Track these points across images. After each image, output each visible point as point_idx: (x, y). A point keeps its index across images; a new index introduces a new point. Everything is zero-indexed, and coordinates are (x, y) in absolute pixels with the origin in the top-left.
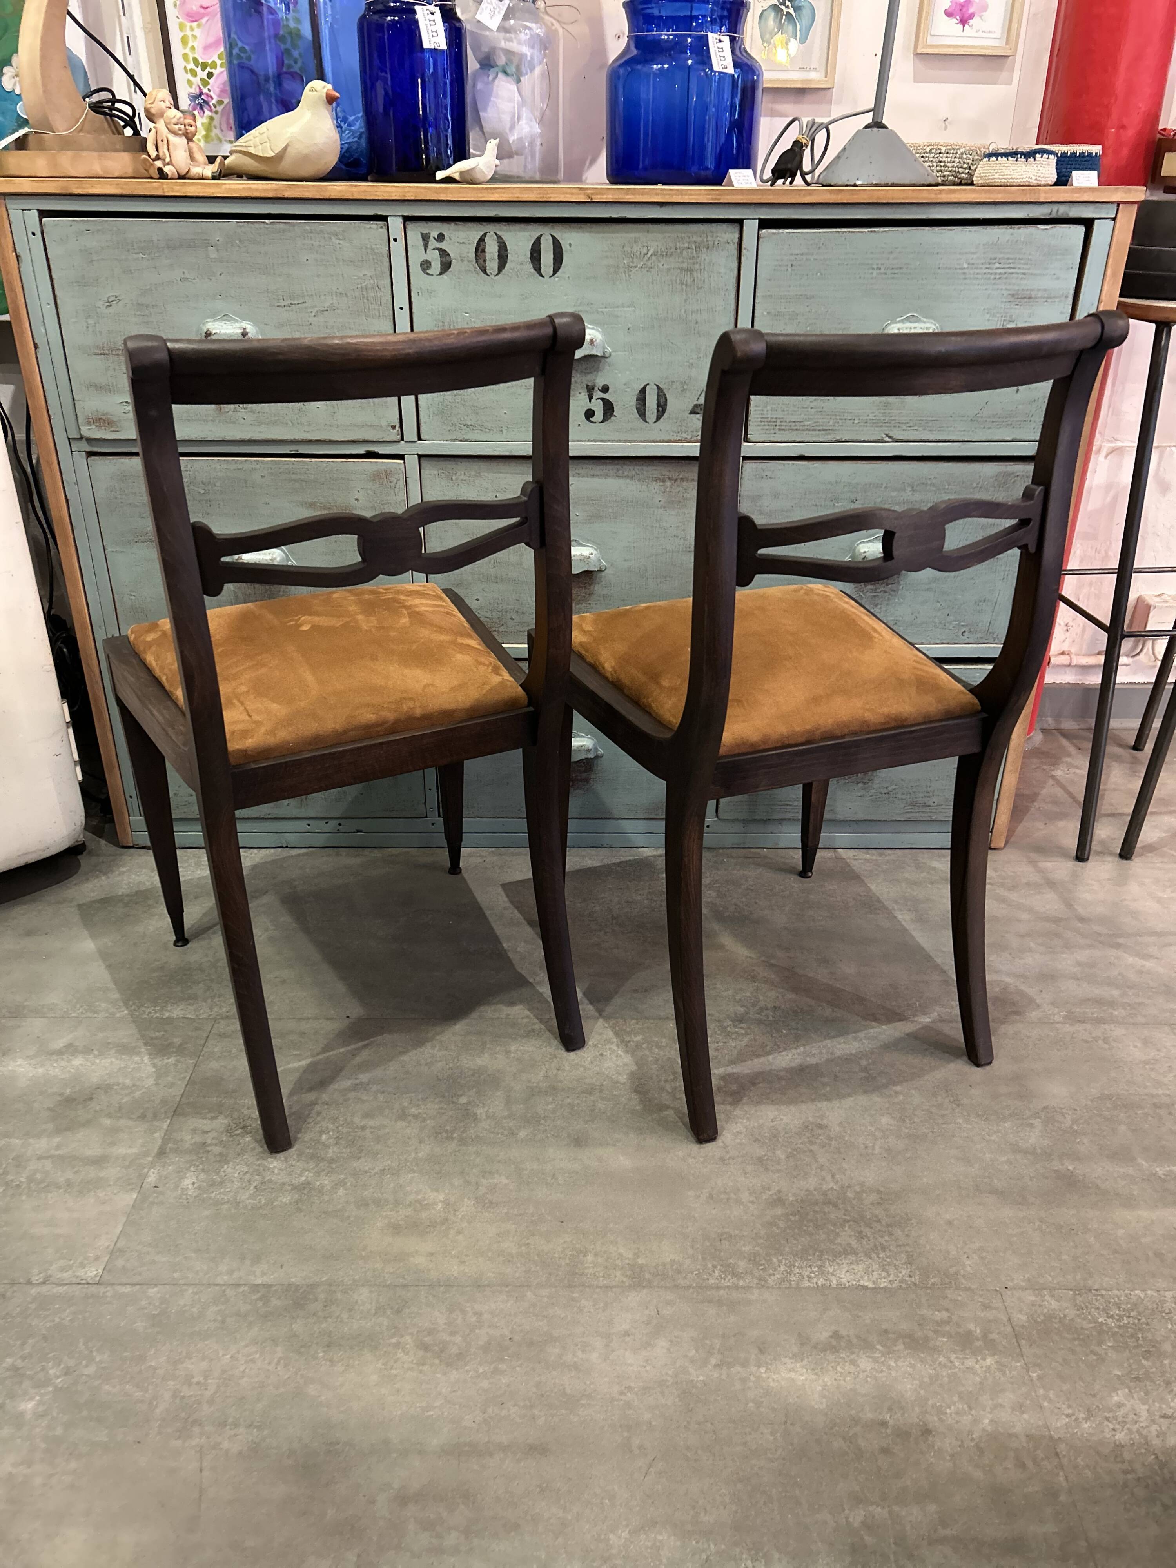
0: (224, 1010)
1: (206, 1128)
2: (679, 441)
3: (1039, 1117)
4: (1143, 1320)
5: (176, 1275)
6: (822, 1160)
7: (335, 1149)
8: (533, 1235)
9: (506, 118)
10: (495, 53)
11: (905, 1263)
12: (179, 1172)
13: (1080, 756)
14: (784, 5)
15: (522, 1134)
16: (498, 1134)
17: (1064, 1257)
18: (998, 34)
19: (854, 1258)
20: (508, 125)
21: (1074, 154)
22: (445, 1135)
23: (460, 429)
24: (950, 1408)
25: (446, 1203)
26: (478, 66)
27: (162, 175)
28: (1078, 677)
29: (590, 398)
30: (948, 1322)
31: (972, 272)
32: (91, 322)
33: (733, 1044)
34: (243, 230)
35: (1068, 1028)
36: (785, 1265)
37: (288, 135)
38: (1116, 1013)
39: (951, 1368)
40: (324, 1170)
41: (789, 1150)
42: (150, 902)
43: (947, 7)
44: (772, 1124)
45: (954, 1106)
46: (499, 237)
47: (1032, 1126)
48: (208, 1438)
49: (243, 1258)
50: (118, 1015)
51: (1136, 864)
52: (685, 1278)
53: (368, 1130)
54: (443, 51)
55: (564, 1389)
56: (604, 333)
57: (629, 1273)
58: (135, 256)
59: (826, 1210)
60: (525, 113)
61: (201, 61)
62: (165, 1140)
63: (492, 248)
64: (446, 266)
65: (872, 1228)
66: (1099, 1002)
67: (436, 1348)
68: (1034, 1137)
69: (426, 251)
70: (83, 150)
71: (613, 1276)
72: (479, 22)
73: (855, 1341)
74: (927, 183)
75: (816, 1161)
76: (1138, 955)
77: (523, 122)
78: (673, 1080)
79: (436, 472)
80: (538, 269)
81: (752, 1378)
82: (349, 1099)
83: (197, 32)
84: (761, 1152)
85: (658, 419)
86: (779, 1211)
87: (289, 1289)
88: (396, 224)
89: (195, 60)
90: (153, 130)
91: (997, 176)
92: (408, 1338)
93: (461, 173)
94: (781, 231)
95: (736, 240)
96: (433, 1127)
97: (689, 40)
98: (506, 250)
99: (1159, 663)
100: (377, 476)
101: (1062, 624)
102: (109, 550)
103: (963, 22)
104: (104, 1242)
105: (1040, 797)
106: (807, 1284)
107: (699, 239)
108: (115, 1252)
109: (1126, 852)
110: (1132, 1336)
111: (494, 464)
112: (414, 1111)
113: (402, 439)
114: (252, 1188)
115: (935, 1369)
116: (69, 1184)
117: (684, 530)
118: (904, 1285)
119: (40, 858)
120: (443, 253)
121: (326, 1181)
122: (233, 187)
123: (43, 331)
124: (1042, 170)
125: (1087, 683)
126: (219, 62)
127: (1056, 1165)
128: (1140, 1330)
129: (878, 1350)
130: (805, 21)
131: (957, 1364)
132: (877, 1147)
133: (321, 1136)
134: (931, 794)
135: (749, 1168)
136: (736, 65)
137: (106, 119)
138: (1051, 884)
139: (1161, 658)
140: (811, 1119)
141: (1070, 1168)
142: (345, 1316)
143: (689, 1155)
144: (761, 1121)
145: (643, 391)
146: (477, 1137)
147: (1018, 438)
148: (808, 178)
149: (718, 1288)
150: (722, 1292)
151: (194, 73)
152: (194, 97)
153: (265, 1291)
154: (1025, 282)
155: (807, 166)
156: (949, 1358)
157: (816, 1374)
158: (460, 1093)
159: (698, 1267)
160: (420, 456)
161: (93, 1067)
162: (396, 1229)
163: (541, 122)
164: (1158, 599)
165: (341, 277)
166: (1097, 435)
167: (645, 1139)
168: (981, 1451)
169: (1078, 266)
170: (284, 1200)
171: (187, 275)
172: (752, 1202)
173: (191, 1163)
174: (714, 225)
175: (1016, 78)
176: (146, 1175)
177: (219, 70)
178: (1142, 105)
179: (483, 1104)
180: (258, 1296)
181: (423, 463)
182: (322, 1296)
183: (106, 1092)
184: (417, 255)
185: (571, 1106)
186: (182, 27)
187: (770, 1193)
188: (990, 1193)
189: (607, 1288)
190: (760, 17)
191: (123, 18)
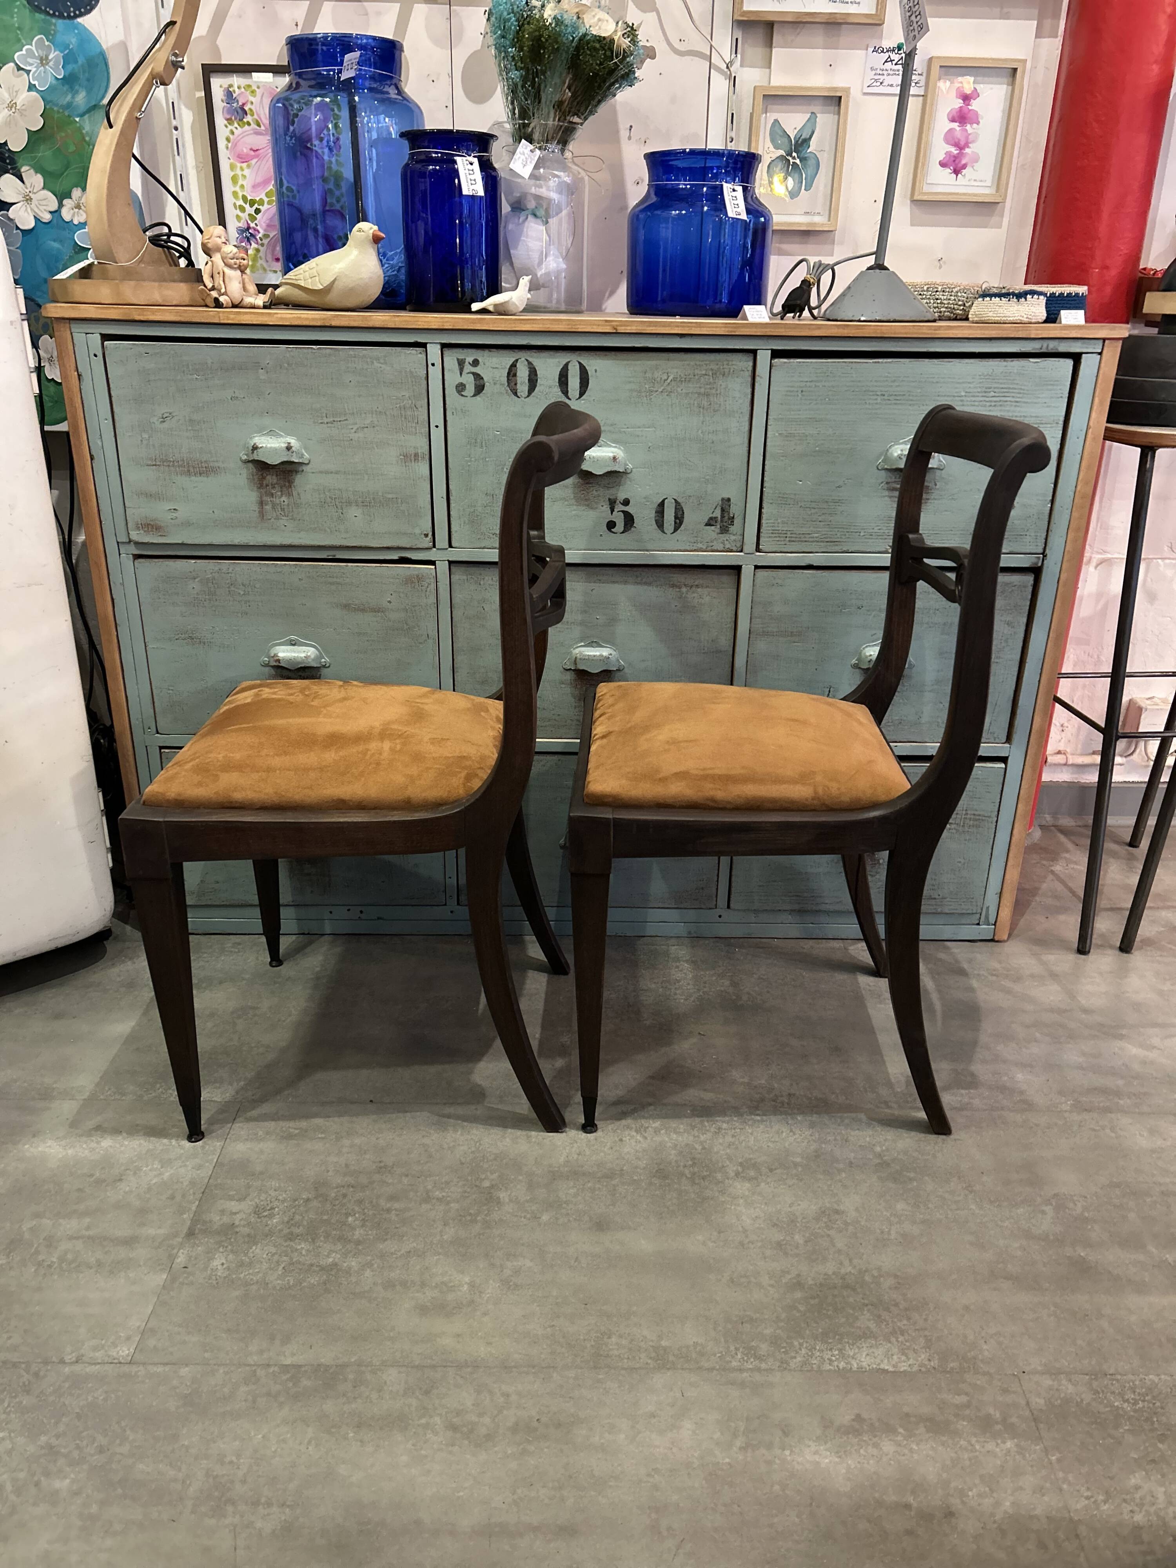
0: (250, 1093)
1: (234, 1210)
2: (695, 551)
3: (1051, 1204)
4: (1158, 1404)
5: (207, 1355)
6: (840, 1244)
7: (362, 1231)
8: (558, 1317)
9: (535, 256)
10: (525, 199)
11: (924, 1347)
12: (208, 1253)
13: (1078, 852)
14: (791, 156)
15: (545, 1218)
16: (521, 1217)
17: (1079, 1342)
18: (988, 183)
19: (874, 1342)
20: (536, 262)
21: (1062, 294)
22: (469, 1218)
23: (489, 537)
24: (971, 1490)
25: (472, 1285)
26: (509, 209)
27: (218, 304)
28: (1074, 776)
29: (612, 511)
30: (968, 1405)
31: (969, 399)
32: (145, 436)
33: (750, 1131)
34: (292, 354)
35: (1076, 1117)
36: (806, 1348)
37: (336, 270)
38: (1121, 1102)
39: (972, 1451)
40: (351, 1252)
41: (807, 1235)
43: (941, 158)
44: (789, 1209)
45: (967, 1192)
46: (530, 363)
47: (1043, 1212)
48: (242, 1516)
49: (272, 1338)
50: (145, 1098)
51: (1137, 957)
52: (708, 1360)
53: (394, 1212)
54: (481, 197)
55: (592, 1471)
56: (626, 451)
57: (653, 1355)
58: (190, 377)
59: (845, 1293)
60: (553, 251)
61: (249, 198)
62: (195, 1221)
63: (523, 373)
64: (480, 388)
65: (890, 1312)
66: (1104, 1091)
67: (465, 1430)
68: (1046, 1223)
69: (461, 374)
70: (144, 280)
71: (637, 1358)
72: (511, 169)
73: (877, 1424)
74: (926, 319)
75: (834, 1246)
76: (1141, 1046)
77: (550, 259)
78: (691, 1166)
79: (465, 577)
80: (565, 392)
81: (777, 1461)
82: (374, 1182)
83: (247, 172)
84: (777, 1236)
85: (676, 530)
86: (798, 1295)
87: (318, 1369)
88: (434, 351)
89: (244, 198)
90: (210, 263)
91: (991, 314)
92: (437, 1420)
93: (495, 306)
94: (792, 360)
95: (750, 368)
96: (458, 1210)
97: (705, 189)
98: (536, 375)
99: (1152, 763)
100: (409, 581)
101: (1058, 724)
102: (150, 646)
103: (957, 172)
104: (136, 1323)
105: (1040, 892)
106: (828, 1367)
107: (715, 367)
108: (146, 1332)
109: (1126, 946)
110: (1147, 1420)
112: (438, 1194)
113: (434, 546)
114: (280, 1268)
115: (956, 1453)
116: (100, 1264)
118: (923, 1369)
119: (71, 942)
120: (477, 376)
121: (353, 1263)
122: (284, 316)
123: (100, 444)
124: (1033, 309)
125: (1083, 781)
126: (266, 200)
127: (1068, 1251)
128: (1155, 1413)
129: (900, 1433)
130: (810, 171)
131: (977, 1447)
132: (893, 1232)
133: (347, 1217)
134: (936, 887)
135: (768, 1252)
136: (748, 211)
137: (164, 252)
138: (1054, 976)
139: (1154, 758)
140: (828, 1205)
141: (1082, 1254)
143: (710, 1239)
144: (779, 1207)
145: (662, 504)
146: (501, 1220)
147: (1015, 550)
148: (815, 312)
149: (741, 1370)
150: (745, 1375)
151: (242, 209)
152: (241, 231)
153: (295, 1371)
154: (1018, 409)
155: (814, 302)
156: (969, 1442)
157: (840, 1457)
158: (482, 1176)
159: (721, 1349)
160: (450, 563)
161: (123, 1148)
162: (423, 1310)
163: (566, 258)
164: (1148, 702)
165: (381, 398)
166: (1087, 547)
167: (665, 1223)
168: (1003, 1532)
169: (1067, 395)
170: (312, 1281)
171: (237, 395)
172: (772, 1286)
173: (219, 1243)
174: (729, 354)
175: (1006, 220)
176: (176, 1256)
177: (266, 206)
178: (1124, 248)
179: (506, 1188)
180: (288, 1376)
181: (453, 569)
182: (351, 1376)
183: (135, 1173)
184: (453, 379)
185: (593, 1190)
186: (232, 167)
187: (789, 1277)
188: (1005, 1278)
189: (632, 1369)
190: (769, 167)
191: (177, 157)
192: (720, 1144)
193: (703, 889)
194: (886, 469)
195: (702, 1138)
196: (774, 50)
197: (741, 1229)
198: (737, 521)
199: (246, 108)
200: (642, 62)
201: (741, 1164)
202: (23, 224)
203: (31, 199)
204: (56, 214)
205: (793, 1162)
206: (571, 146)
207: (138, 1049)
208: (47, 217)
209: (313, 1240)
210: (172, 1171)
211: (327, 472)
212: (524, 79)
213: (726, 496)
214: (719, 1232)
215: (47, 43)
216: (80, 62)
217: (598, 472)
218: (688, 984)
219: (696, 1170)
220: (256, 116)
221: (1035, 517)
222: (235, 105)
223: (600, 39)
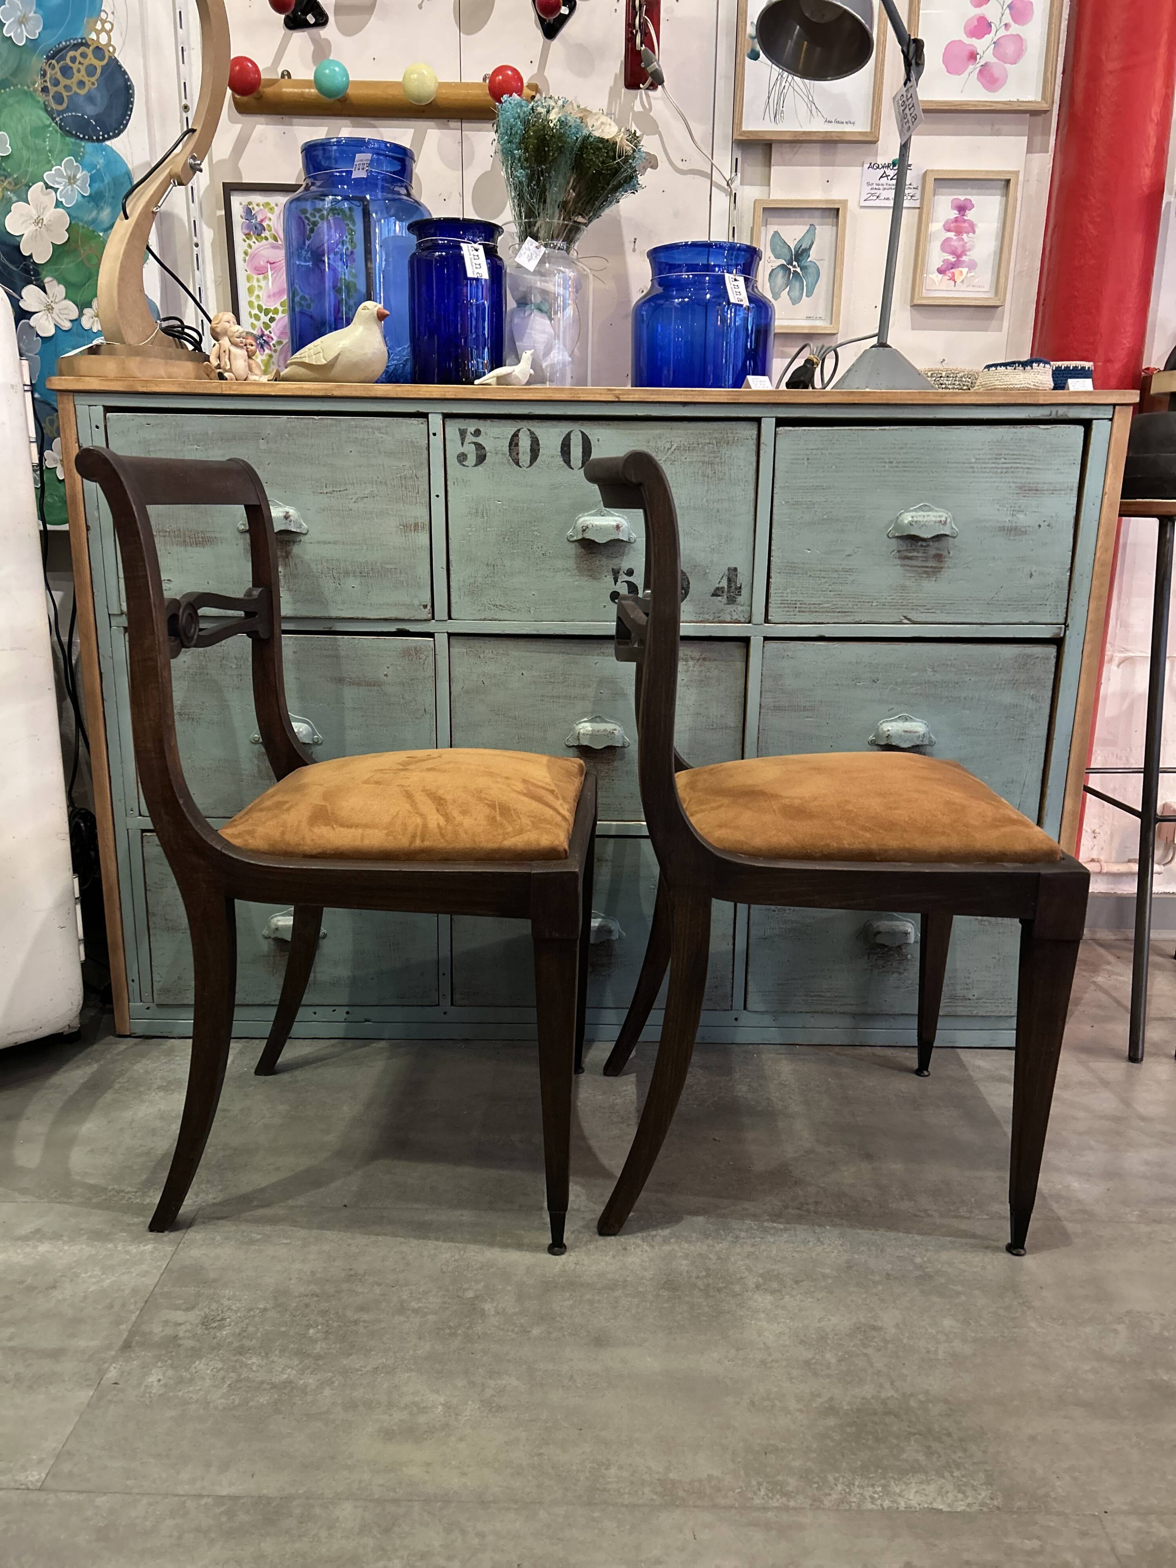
0: (211, 1196)
1: (180, 1320)
2: (701, 622)
3: (1123, 1322)
5: (130, 1483)
6: (879, 1365)
7: (323, 1345)
8: (547, 1444)
10: (531, 293)
11: (984, 1484)
12: (144, 1367)
14: (792, 264)
15: (536, 1332)
16: (508, 1331)
18: (987, 288)
19: (924, 1477)
20: (542, 353)
21: (1067, 368)
22: (448, 1331)
23: (490, 609)
25: (447, 1406)
26: (515, 305)
27: (221, 377)
28: (1110, 886)
29: (616, 581)
31: (979, 466)
33: (772, 1240)
34: (293, 424)
35: (1144, 1229)
36: (843, 1483)
37: (341, 346)
40: (309, 1367)
41: (840, 1354)
42: (142, 1089)
43: (939, 266)
44: (819, 1325)
45: (1025, 1308)
46: (532, 433)
47: (1115, 1331)
49: (208, 1465)
50: (94, 1200)
52: (726, 1497)
53: (361, 1324)
54: (485, 281)
56: (630, 519)
57: (659, 1489)
58: (190, 447)
59: (887, 1421)
60: (557, 345)
61: (264, 307)
62: (132, 1333)
63: (525, 443)
64: (481, 458)
65: (941, 1442)
68: (1120, 1343)
69: (462, 444)
70: (151, 358)
71: (640, 1493)
72: (519, 266)
75: (872, 1366)
77: (555, 351)
78: (705, 1277)
79: (465, 650)
80: (568, 462)
82: (342, 1291)
83: (263, 283)
84: (808, 1355)
86: (831, 1421)
87: (260, 1502)
88: (436, 421)
89: (260, 308)
90: (217, 345)
91: (997, 383)
93: (498, 378)
94: (797, 428)
95: (755, 437)
96: (435, 1322)
97: (707, 279)
98: (538, 445)
100: (406, 653)
101: (1089, 830)
104: (52, 1444)
105: (1083, 1001)
106: (870, 1506)
107: (719, 436)
108: (62, 1455)
111: (522, 643)
112: (414, 1305)
113: (433, 618)
114: (225, 1386)
116: (18, 1378)
117: (706, 708)
118: (985, 1509)
119: (31, 1039)
120: (479, 446)
121: (311, 1381)
123: (97, 515)
124: (1040, 377)
125: (1120, 892)
126: (281, 309)
127: (1149, 1375)
130: (811, 278)
132: (940, 1352)
133: (308, 1329)
134: (970, 986)
135: (795, 1373)
136: (750, 300)
137: (173, 339)
140: (863, 1320)
141: (1165, 1378)
142: (323, 1534)
143: (727, 1357)
144: (806, 1322)
146: (485, 1334)
147: (1036, 621)
149: (765, 1509)
150: (770, 1514)
151: (257, 318)
153: (231, 1503)
154: (1031, 476)
155: (817, 382)
158: (466, 1286)
159: (741, 1484)
160: (450, 635)
161: (61, 1254)
162: (388, 1435)
163: (571, 354)
165: (381, 468)
166: (1108, 646)
167: (675, 1339)
169: (1080, 462)
170: (261, 1400)
172: (800, 1411)
173: (158, 1358)
174: (734, 423)
175: (1006, 324)
176: (106, 1371)
177: (280, 315)
178: (1126, 342)
179: (492, 1299)
180: (223, 1509)
181: (452, 640)
182: (298, 1511)
183: (72, 1281)
184: (454, 448)
185: (591, 1302)
186: (249, 279)
187: (820, 1400)
188: (1076, 1405)
189: (634, 1506)
190: (770, 275)
191: (197, 272)
192: (739, 1254)
193: (716, 987)
194: (897, 537)
195: (718, 1247)
196: (772, 168)
197: (762, 1346)
198: (745, 591)
199: (265, 224)
200: (645, 169)
201: (762, 1275)
202: (44, 332)
203: (53, 308)
204: (76, 323)
205: (821, 1273)
206: (576, 246)
207: (92, 1151)
208: (67, 325)
209: (267, 1354)
210: (114, 1278)
211: (325, 543)
212: (530, 178)
213: (733, 566)
214: (738, 1350)
215: (75, 164)
216: (106, 181)
217: (601, 539)
218: (702, 1090)
219: (711, 1281)
220: (273, 232)
221: (1054, 585)
222: (253, 221)
223: (601, 140)
